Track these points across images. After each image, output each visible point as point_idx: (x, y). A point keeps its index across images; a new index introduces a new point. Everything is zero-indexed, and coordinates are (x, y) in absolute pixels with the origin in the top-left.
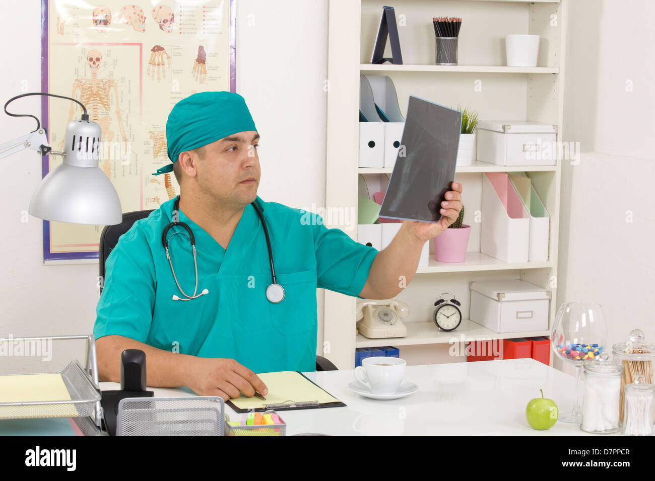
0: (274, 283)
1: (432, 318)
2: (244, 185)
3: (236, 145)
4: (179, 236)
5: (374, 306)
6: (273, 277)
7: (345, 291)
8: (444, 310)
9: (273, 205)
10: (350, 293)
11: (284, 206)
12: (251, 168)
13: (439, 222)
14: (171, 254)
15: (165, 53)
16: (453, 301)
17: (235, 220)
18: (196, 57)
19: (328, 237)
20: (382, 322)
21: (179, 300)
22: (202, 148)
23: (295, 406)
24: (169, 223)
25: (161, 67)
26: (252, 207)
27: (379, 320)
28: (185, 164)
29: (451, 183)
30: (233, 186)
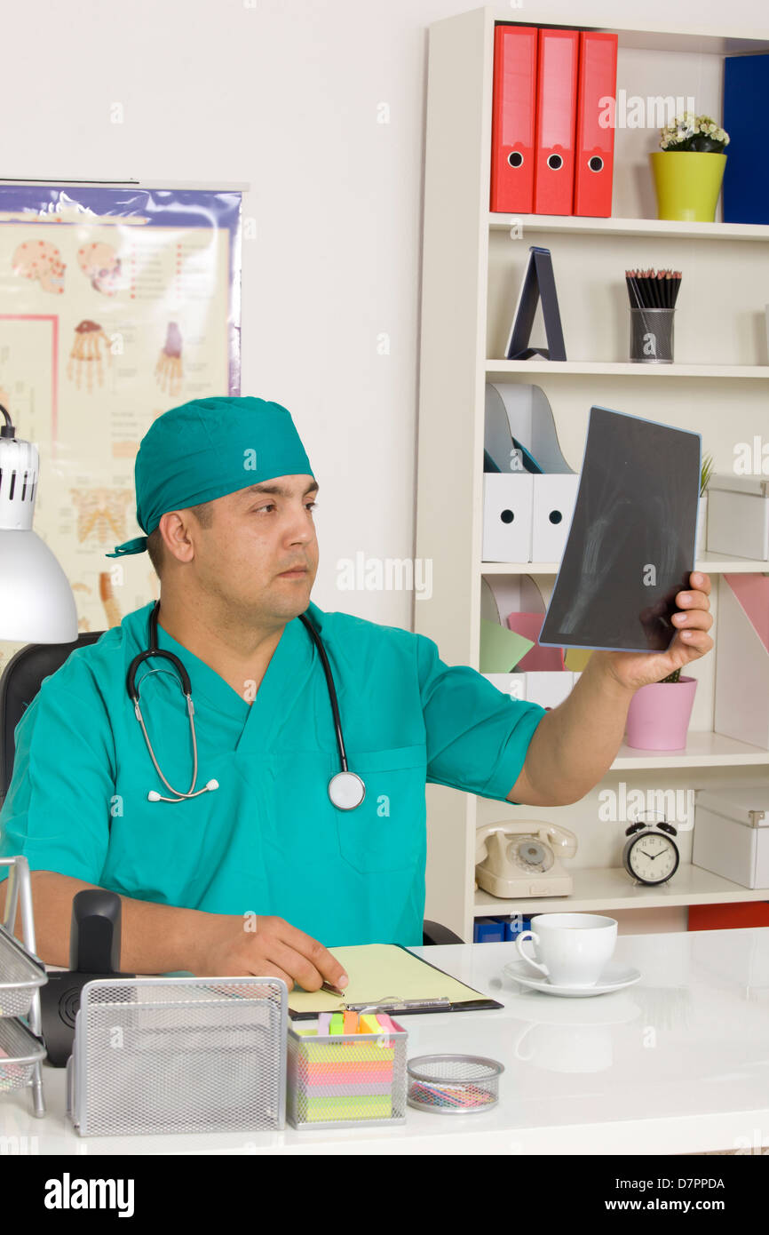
0: (343, 770)
1: (621, 859)
2: (286, 579)
3: (274, 501)
4: (159, 679)
5: (508, 836)
6: (341, 758)
7: (478, 789)
8: (644, 844)
9: (339, 617)
10: (490, 794)
11: (362, 620)
12: (301, 547)
13: (667, 652)
14: (145, 710)
15: (103, 335)
16: (662, 826)
17: (266, 649)
18: (162, 344)
19: (448, 682)
20: (525, 865)
21: (161, 800)
22: (207, 505)
23: (404, 1008)
24: (138, 653)
25: (95, 364)
26: (298, 624)
27: (519, 861)
28: (171, 537)
29: (688, 575)
30: (265, 581)
